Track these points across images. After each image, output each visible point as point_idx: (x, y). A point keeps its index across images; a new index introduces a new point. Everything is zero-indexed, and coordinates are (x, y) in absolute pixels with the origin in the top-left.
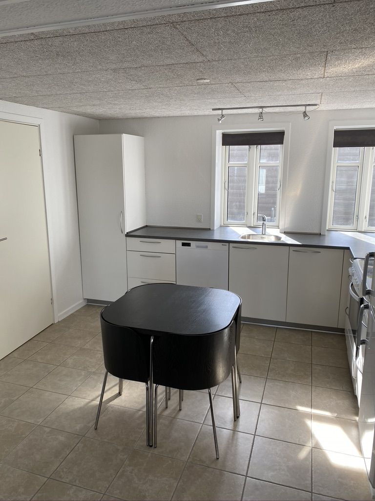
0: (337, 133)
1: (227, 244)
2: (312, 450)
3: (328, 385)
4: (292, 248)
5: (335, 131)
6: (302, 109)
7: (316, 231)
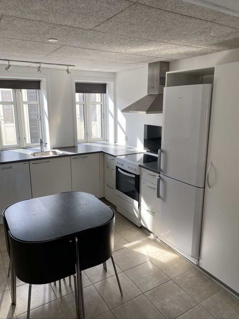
0: (77, 85)
1: (28, 162)
2: (151, 262)
3: (124, 229)
4: (72, 157)
5: (75, 83)
6: (66, 68)
7: (72, 145)
